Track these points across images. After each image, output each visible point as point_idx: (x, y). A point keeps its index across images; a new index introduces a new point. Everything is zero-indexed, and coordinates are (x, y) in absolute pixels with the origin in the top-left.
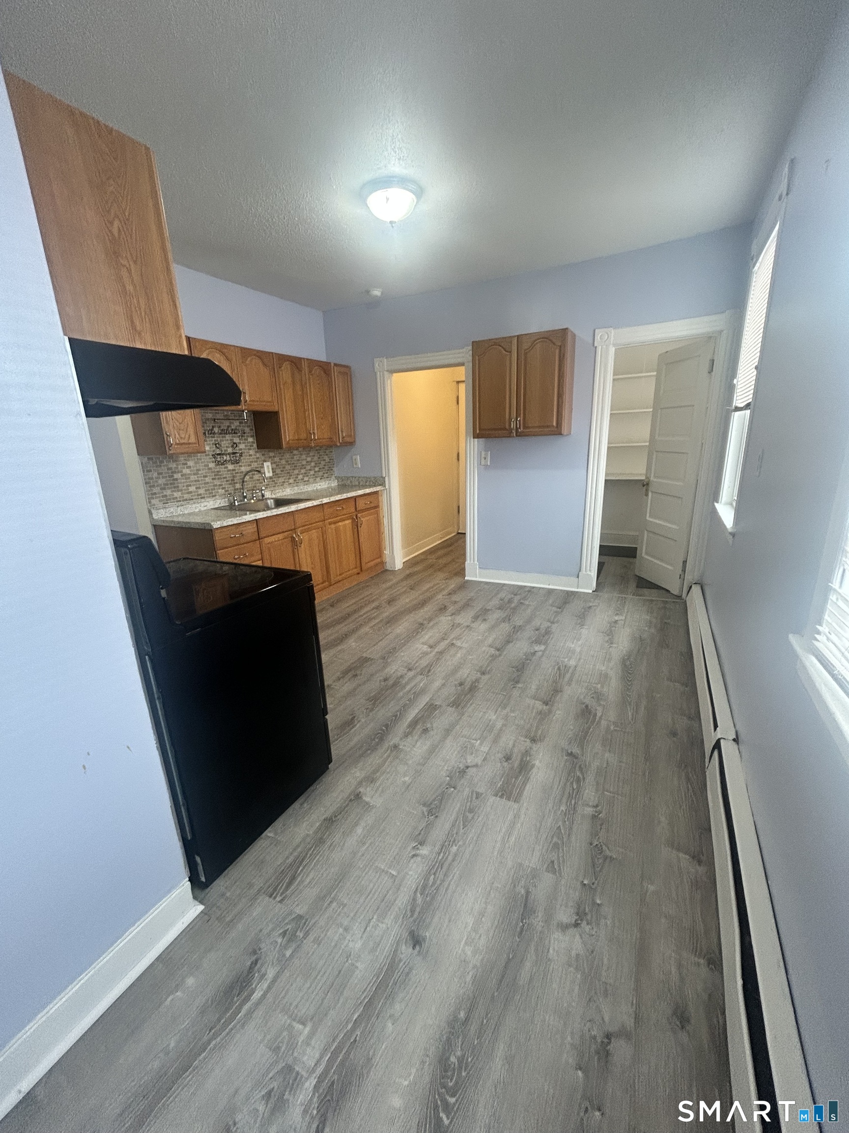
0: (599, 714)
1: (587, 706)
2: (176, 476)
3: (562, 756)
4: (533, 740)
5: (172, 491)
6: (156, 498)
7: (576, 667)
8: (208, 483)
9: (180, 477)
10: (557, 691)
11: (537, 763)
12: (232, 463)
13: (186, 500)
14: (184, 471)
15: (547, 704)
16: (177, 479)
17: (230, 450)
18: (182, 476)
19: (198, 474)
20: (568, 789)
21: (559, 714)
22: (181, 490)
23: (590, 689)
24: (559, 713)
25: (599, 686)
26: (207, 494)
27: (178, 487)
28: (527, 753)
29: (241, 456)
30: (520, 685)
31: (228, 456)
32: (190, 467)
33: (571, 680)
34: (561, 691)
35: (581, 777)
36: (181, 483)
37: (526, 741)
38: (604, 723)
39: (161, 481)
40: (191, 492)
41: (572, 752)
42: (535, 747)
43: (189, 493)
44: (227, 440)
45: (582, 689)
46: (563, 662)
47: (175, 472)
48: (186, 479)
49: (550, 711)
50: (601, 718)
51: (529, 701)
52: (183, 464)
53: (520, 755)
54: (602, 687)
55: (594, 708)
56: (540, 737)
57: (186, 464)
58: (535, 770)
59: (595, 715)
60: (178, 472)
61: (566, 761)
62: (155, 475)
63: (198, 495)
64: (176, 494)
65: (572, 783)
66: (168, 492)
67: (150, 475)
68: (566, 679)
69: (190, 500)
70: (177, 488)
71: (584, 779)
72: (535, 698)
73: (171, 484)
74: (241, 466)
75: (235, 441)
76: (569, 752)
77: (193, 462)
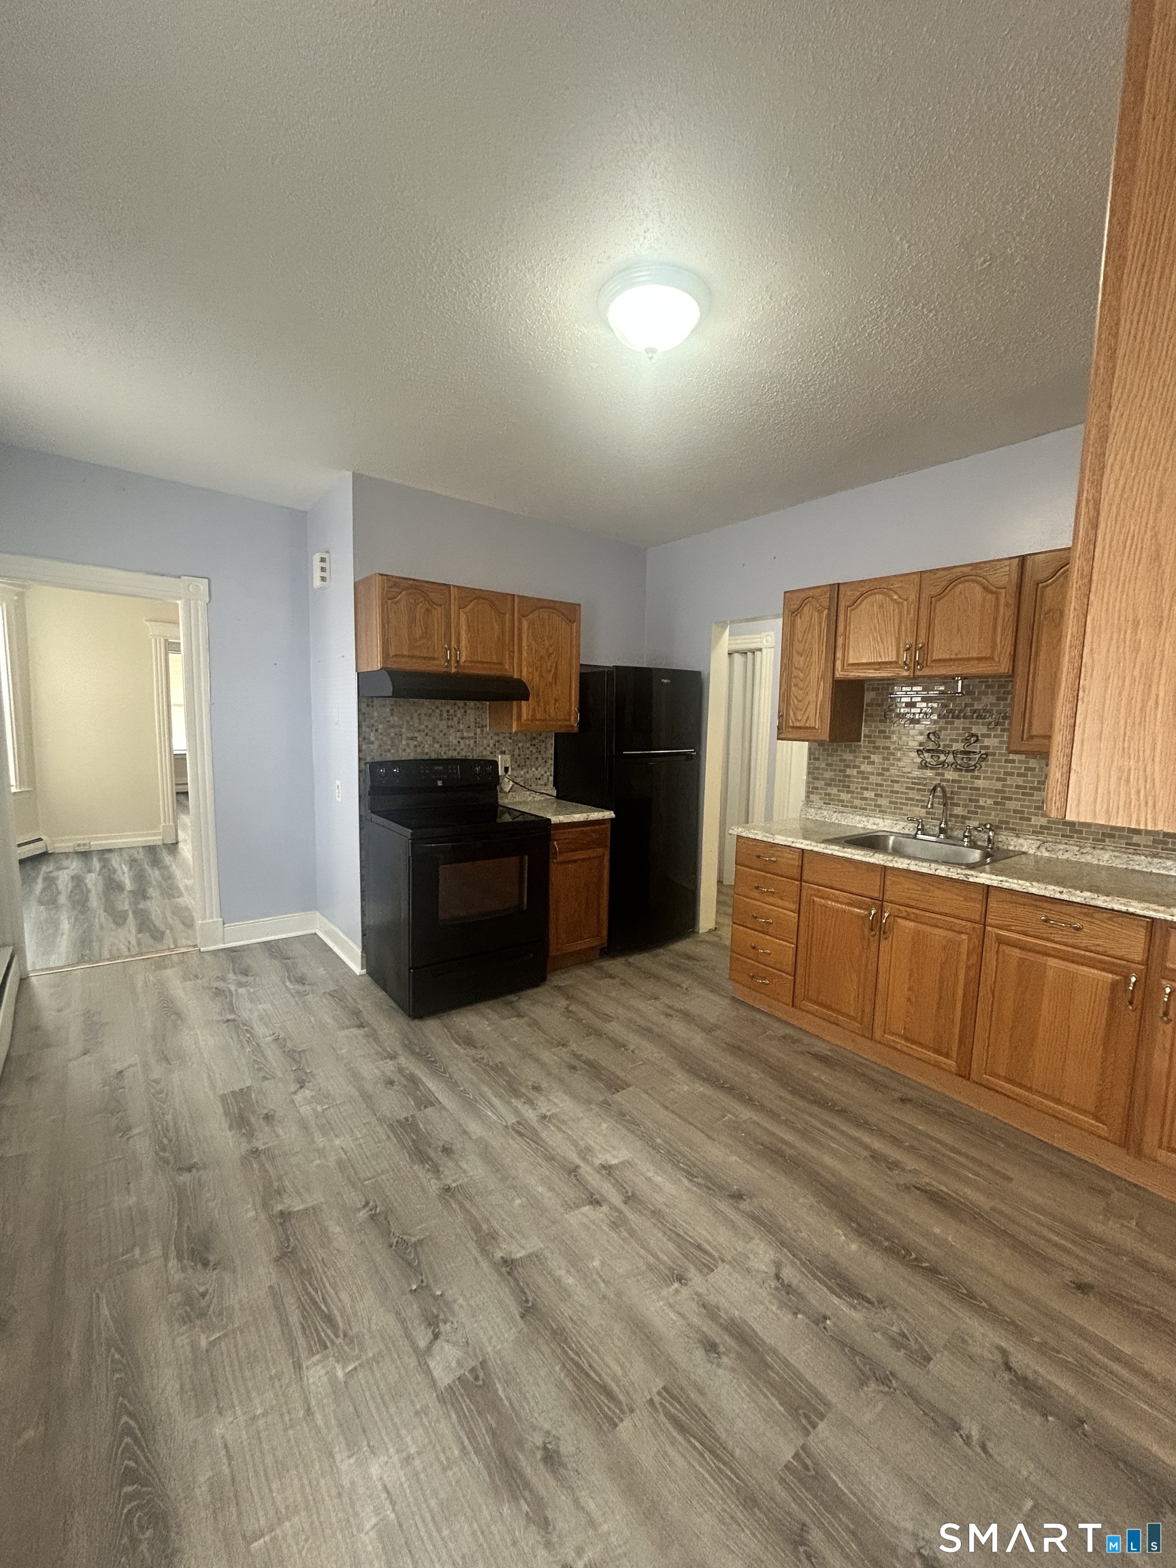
0: (173, 1263)
1: (205, 1264)
2: (848, 772)
3: (201, 1160)
4: (255, 1152)
5: (839, 791)
6: (817, 793)
7: (298, 1366)
8: (897, 792)
9: (855, 773)
10: (287, 1256)
11: (229, 1134)
12: (956, 769)
13: (856, 807)
14: (863, 768)
15: (282, 1213)
16: (849, 776)
17: (958, 746)
18: (858, 772)
19: (883, 775)
20: (172, 1134)
21: (246, 1211)
22: (852, 792)
23: (221, 1314)
24: (248, 1212)
25: (204, 1343)
26: (891, 808)
27: (849, 787)
28: (250, 1135)
29: (983, 758)
30: (363, 1214)
31: (951, 756)
32: (873, 763)
33: (279, 1307)
34: (277, 1260)
35: (161, 1154)
36: (853, 782)
37: (264, 1144)
38: (156, 1251)
39: (828, 775)
40: (866, 799)
41: (190, 1171)
42: (245, 1147)
43: (862, 799)
44: (958, 729)
45: (240, 1301)
46: (342, 1359)
47: (849, 767)
48: (863, 778)
49: (265, 1205)
50: (166, 1257)
51: (316, 1197)
52: (864, 758)
53: (256, 1126)
54: (194, 1345)
55: (190, 1271)
56: (250, 1161)
57: (869, 757)
58: (225, 1125)
59: (180, 1257)
60: (855, 767)
61: (192, 1156)
62: (823, 765)
63: (876, 805)
64: (844, 796)
65: (170, 1141)
66: (834, 791)
67: (817, 764)
68: (290, 1302)
69: (861, 809)
70: (846, 788)
71: (157, 1153)
72: (315, 1211)
73: (840, 781)
74: (978, 778)
75: (974, 731)
76: (194, 1171)
77: (880, 756)
